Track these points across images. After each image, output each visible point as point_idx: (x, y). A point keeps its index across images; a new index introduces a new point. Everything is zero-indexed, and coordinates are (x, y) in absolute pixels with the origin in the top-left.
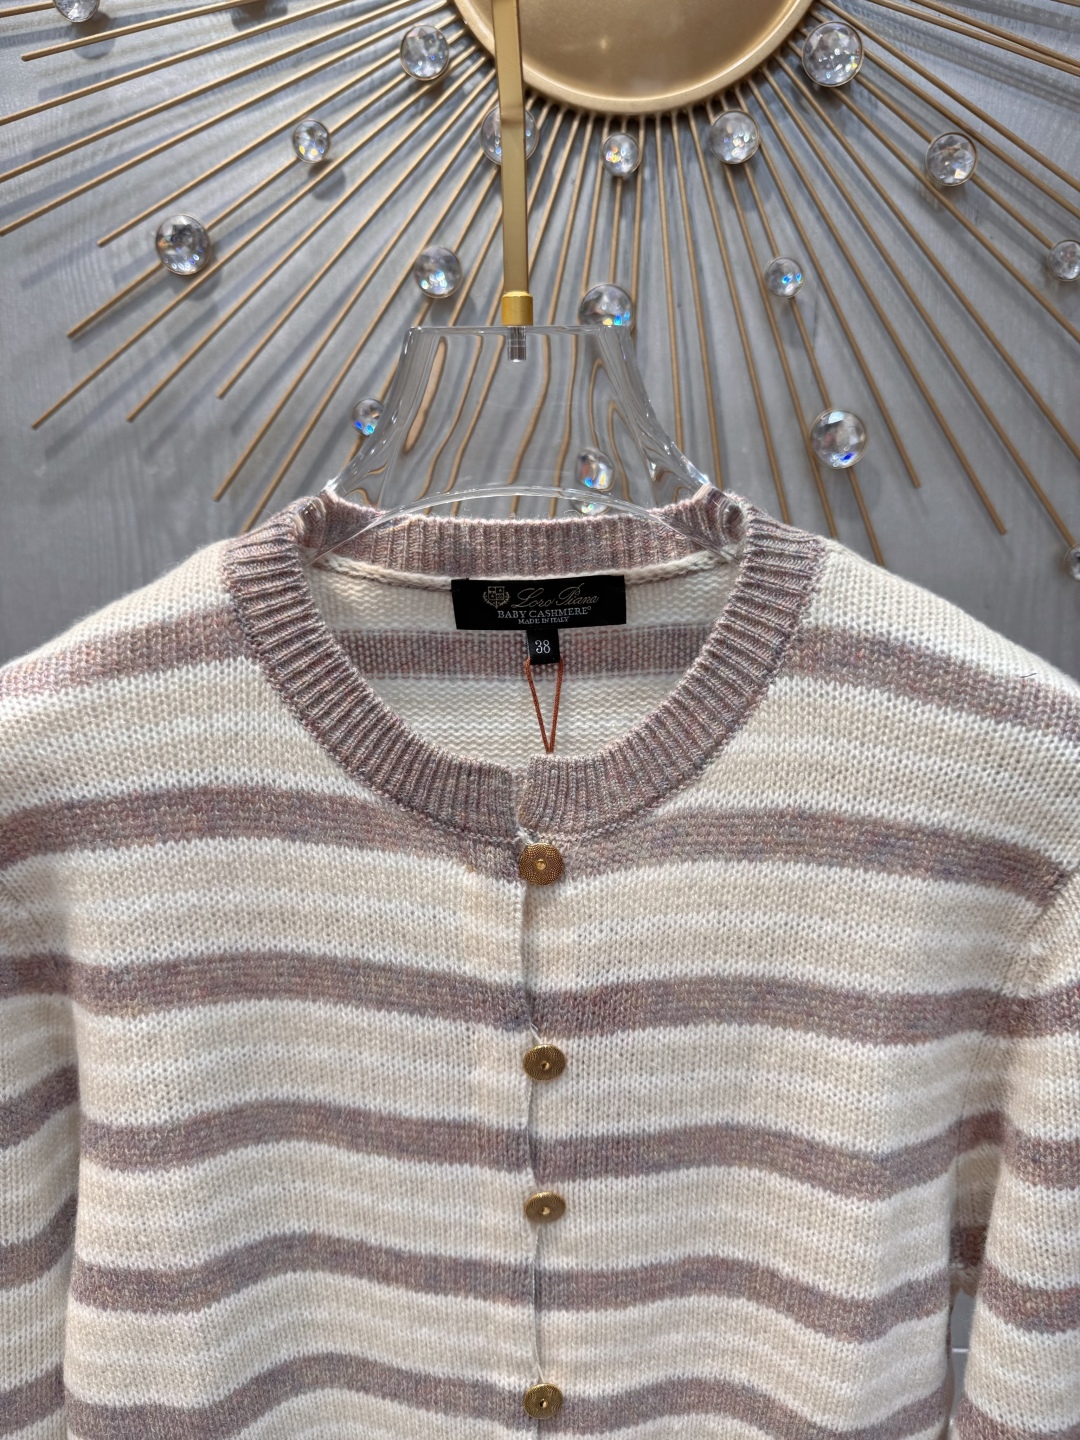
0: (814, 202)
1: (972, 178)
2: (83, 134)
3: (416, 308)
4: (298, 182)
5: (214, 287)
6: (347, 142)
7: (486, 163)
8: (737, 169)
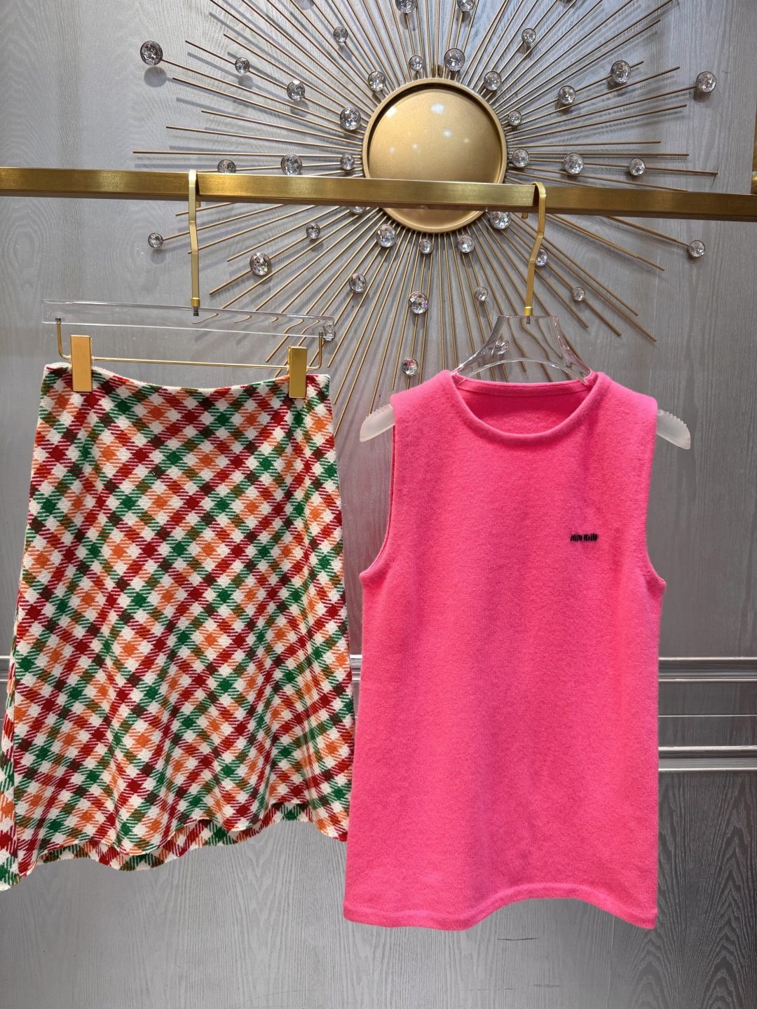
0: (493, 268)
1: (547, 264)
2: (224, 219)
3: (348, 295)
4: (304, 245)
5: (270, 280)
6: (326, 231)
7: (377, 244)
8: (466, 254)
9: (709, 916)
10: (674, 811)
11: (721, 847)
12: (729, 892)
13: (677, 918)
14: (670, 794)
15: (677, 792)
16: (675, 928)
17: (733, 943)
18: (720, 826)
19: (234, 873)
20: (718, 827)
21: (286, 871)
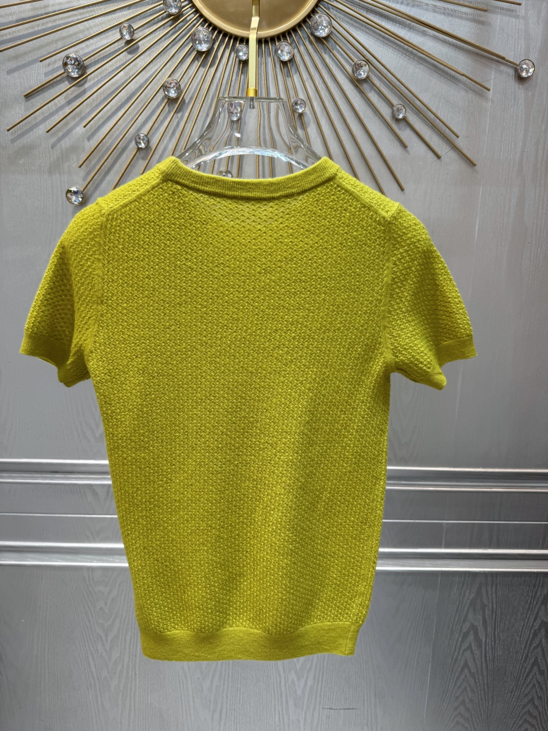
1: (368, 78)
3: (162, 100)
5: (84, 83)
7: (192, 48)
9: (514, 695)
10: (487, 605)
11: (529, 638)
12: (533, 677)
13: (485, 696)
14: (484, 591)
15: (489, 589)
16: (482, 704)
17: (535, 717)
18: (528, 619)
19: (86, 646)
20: (526, 620)
21: (132, 647)
